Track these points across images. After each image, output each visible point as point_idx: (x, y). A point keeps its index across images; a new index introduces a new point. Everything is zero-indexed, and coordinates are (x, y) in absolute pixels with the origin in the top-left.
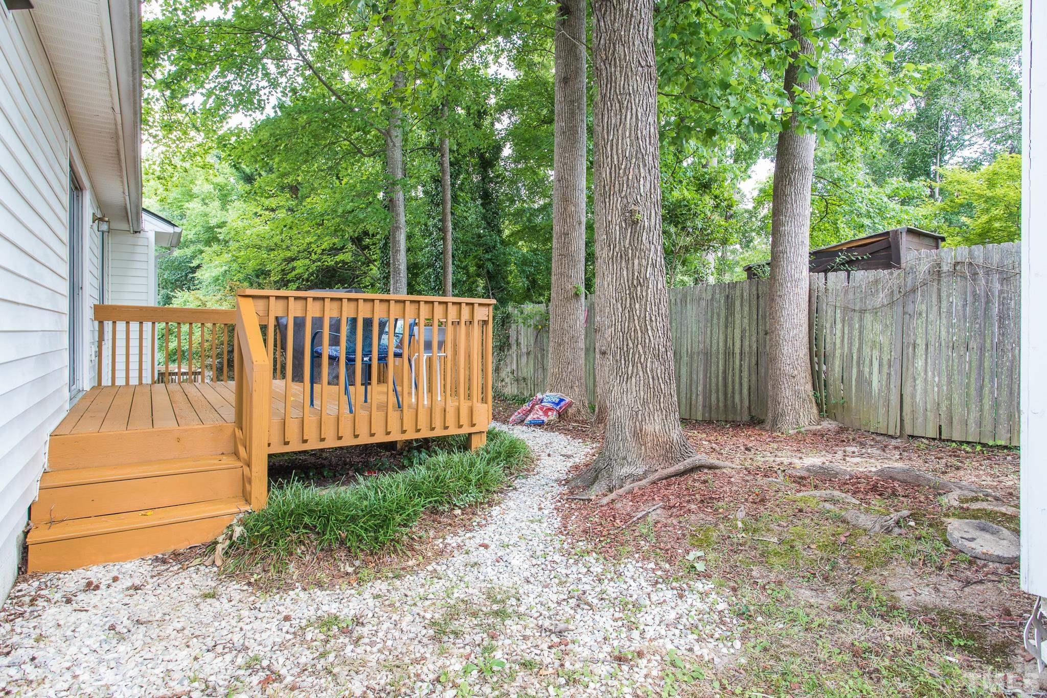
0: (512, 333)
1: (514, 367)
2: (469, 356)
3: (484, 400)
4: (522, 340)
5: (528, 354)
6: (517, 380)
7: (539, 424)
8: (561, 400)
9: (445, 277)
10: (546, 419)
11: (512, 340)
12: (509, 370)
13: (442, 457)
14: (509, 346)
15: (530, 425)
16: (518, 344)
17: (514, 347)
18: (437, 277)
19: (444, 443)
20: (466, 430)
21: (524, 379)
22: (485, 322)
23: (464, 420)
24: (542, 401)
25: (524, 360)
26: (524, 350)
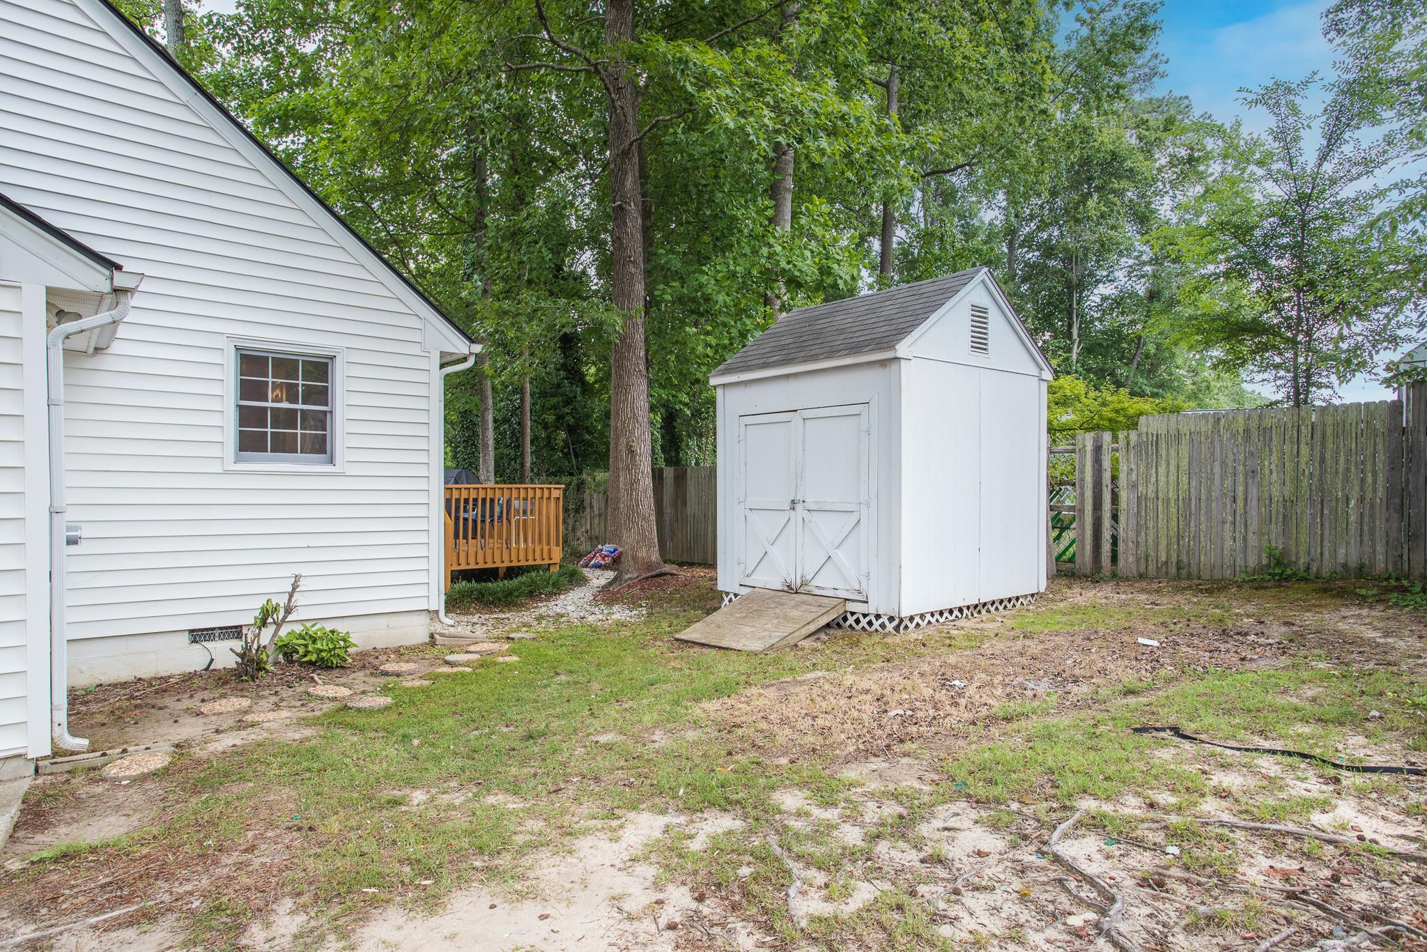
0: (586, 496)
1: (588, 527)
2: (548, 518)
3: (558, 545)
4: (595, 504)
5: (600, 515)
6: (591, 539)
7: (598, 566)
8: (615, 550)
9: (523, 439)
10: (603, 563)
11: (587, 503)
12: (583, 529)
13: (534, 574)
14: (584, 508)
15: (591, 568)
16: (591, 507)
17: (588, 510)
18: (513, 433)
19: (535, 568)
20: (547, 562)
21: (596, 537)
22: (558, 498)
23: (545, 556)
24: (602, 550)
25: (596, 520)
26: (597, 512)
